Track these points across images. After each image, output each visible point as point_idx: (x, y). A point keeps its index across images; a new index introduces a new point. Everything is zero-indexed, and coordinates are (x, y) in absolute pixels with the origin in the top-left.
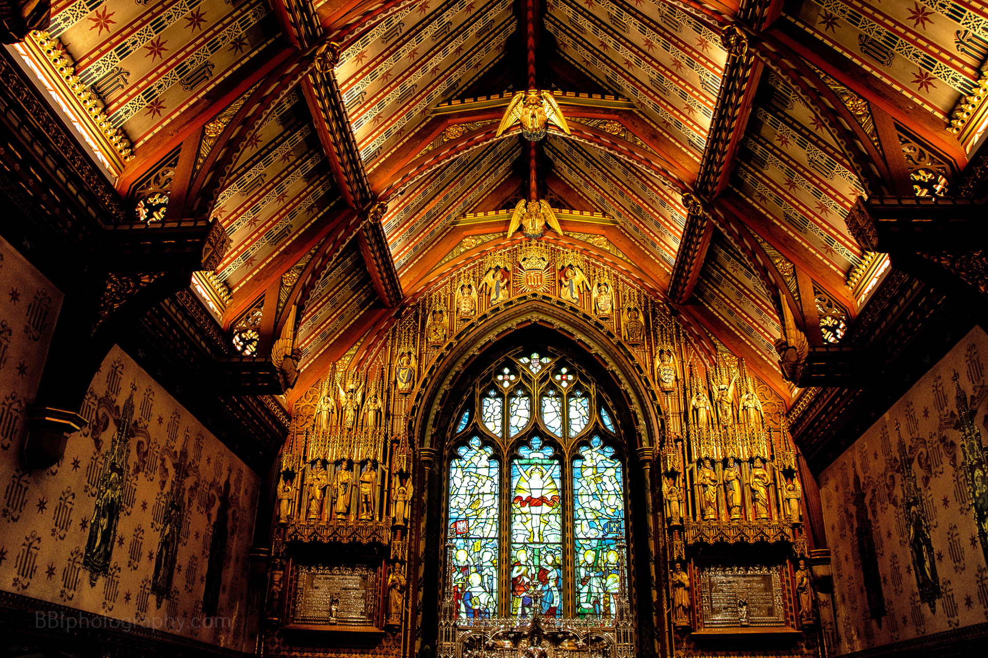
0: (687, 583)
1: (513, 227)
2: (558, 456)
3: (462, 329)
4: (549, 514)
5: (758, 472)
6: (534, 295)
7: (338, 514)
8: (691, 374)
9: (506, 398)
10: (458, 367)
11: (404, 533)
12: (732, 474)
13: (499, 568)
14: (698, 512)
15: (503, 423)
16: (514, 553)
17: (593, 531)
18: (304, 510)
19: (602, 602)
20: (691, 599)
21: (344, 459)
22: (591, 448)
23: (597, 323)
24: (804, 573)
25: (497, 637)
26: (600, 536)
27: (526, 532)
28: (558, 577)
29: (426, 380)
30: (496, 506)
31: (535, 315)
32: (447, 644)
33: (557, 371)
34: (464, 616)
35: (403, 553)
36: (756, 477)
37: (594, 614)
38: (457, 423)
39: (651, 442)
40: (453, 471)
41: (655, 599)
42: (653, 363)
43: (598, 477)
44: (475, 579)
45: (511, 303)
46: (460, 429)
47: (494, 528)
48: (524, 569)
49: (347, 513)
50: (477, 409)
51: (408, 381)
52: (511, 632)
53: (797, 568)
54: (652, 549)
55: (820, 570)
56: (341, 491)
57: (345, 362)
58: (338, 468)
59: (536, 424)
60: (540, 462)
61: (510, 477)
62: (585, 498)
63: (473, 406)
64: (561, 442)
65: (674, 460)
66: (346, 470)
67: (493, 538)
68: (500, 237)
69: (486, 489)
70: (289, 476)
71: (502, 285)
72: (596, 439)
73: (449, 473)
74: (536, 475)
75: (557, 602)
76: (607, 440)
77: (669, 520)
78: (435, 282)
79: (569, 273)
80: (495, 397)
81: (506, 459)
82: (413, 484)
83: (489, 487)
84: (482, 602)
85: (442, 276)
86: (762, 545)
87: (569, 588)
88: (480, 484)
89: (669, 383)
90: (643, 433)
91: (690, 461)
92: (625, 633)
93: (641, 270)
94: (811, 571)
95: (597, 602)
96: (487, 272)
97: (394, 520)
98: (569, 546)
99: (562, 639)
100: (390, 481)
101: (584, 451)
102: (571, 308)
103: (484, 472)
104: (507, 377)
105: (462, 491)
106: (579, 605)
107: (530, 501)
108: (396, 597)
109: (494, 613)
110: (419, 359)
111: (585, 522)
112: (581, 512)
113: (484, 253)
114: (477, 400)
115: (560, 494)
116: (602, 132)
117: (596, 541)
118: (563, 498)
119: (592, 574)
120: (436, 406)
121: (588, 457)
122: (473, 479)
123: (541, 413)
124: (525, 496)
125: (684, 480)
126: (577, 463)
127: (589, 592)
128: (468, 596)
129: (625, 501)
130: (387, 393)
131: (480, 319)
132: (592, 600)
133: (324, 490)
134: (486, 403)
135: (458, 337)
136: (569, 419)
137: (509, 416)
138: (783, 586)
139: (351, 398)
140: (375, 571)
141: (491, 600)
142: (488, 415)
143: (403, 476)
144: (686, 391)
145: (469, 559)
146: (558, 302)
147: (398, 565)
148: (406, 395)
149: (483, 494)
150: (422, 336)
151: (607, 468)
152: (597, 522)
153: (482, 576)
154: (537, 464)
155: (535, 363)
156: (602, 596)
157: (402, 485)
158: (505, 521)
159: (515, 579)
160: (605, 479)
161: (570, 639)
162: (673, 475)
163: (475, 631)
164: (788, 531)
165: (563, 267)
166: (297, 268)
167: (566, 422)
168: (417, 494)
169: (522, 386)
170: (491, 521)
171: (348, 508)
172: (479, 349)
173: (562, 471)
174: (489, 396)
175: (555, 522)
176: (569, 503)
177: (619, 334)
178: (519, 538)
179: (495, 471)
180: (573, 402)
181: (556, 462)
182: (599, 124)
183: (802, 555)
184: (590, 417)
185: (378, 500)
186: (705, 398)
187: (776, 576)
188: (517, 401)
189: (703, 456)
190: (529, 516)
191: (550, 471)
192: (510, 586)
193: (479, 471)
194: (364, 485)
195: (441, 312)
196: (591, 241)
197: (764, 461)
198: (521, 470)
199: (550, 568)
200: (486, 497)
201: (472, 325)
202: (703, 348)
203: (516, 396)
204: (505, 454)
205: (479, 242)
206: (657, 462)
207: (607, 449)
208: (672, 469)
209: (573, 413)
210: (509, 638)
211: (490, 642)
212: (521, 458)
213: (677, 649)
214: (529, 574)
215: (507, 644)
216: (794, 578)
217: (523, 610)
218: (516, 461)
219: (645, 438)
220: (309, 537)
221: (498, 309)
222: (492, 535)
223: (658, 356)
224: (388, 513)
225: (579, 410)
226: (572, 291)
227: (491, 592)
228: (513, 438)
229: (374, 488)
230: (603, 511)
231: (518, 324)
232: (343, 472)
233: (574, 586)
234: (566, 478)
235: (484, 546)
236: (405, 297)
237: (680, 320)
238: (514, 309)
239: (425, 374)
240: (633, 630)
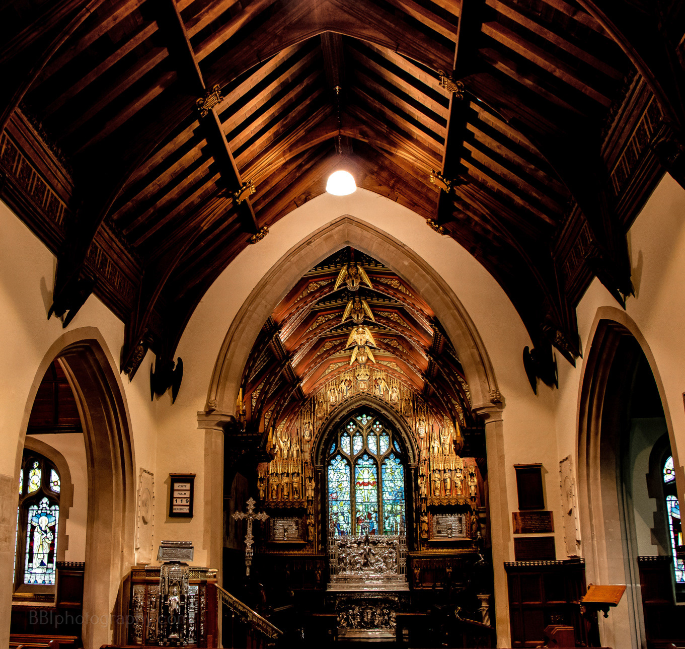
0: (427, 521)
1: (353, 359)
2: (375, 463)
3: (332, 410)
4: (372, 489)
5: (458, 475)
6: (363, 393)
7: (285, 496)
8: (432, 430)
9: (352, 437)
10: (330, 428)
11: (312, 503)
12: (447, 476)
13: (351, 513)
14: (432, 492)
15: (351, 449)
16: (357, 506)
17: (391, 496)
18: (270, 495)
19: (394, 527)
20: (428, 528)
21: (285, 473)
22: (390, 459)
23: (391, 406)
24: (475, 517)
25: (351, 543)
26: (394, 499)
27: (362, 498)
28: (376, 517)
29: (317, 435)
30: (349, 486)
31: (364, 401)
32: (332, 547)
33: (374, 423)
34: (337, 534)
35: (313, 511)
36: (457, 477)
37: (391, 532)
38: (330, 449)
39: (414, 461)
40: (330, 471)
41: (415, 527)
42: (416, 425)
43: (392, 473)
44: (341, 518)
45: (353, 397)
46: (332, 452)
47: (348, 496)
48: (361, 513)
49: (288, 496)
50: (339, 443)
51: (309, 436)
52: (357, 541)
53: (472, 514)
54: (414, 506)
55: (482, 515)
56: (285, 487)
57: (281, 427)
58: (283, 476)
59: (365, 450)
60: (367, 466)
61: (354, 473)
62: (387, 482)
63: (337, 442)
64: (376, 457)
65: (423, 470)
66: (286, 477)
67: (348, 501)
68: (347, 364)
69: (344, 479)
70: (262, 480)
71: (348, 388)
72: (392, 455)
73: (328, 472)
74: (366, 472)
75: (376, 527)
76: (397, 455)
77: (421, 495)
78: (318, 387)
79: (379, 382)
80: (347, 436)
81: (353, 466)
82: (315, 481)
83: (346, 477)
84: (344, 527)
85: (321, 384)
86: (457, 506)
87: (380, 522)
88: (341, 477)
89: (423, 434)
90: (411, 456)
91: (430, 471)
92: (402, 541)
93: (411, 380)
94: (478, 516)
95: (392, 526)
96: (342, 382)
97: (308, 497)
98: (380, 504)
99: (377, 543)
100: (305, 481)
101: (387, 461)
102: (380, 399)
103: (343, 471)
104: (352, 427)
105: (334, 480)
106: (385, 528)
107: (364, 484)
108: (311, 529)
109: (350, 532)
110: (313, 425)
111: (387, 493)
112: (385, 488)
113: (339, 373)
114: (339, 439)
115: (376, 480)
116: (389, 345)
117: (392, 501)
118: (378, 482)
119: (390, 515)
120: (322, 446)
121: (388, 464)
122: (339, 474)
123: (367, 444)
124: (361, 481)
125: (427, 478)
126: (384, 467)
127: (389, 523)
128: (338, 525)
129: (404, 483)
130: (300, 441)
131: (339, 405)
132: (390, 526)
133: (277, 486)
134: (343, 439)
135: (330, 415)
136: (380, 446)
137: (353, 445)
138: (466, 522)
139: (286, 445)
140: (301, 519)
141: (348, 527)
142: (344, 445)
143: (310, 479)
144: (430, 438)
145: (338, 510)
146: (374, 396)
147: (311, 516)
148: (308, 442)
149: (343, 481)
150: (314, 414)
151: (397, 468)
152: (392, 492)
153: (344, 517)
154: (366, 467)
155: (364, 419)
156: (394, 524)
157: (310, 482)
158: (353, 493)
159: (358, 518)
160: (396, 473)
161: (380, 543)
162: (423, 476)
163: (342, 541)
164: (468, 500)
165: (376, 379)
166: (270, 410)
167: (378, 447)
168: (317, 485)
169: (359, 431)
170: (347, 493)
171: (289, 493)
172: (339, 419)
173: (377, 470)
174: (344, 436)
175: (375, 493)
176: (380, 485)
177: (401, 411)
178: (359, 500)
179: (348, 471)
180: (382, 438)
181: (375, 466)
182: (389, 341)
183: (474, 509)
184: (389, 445)
185: (301, 489)
186: (437, 442)
187: (463, 517)
188: (356, 438)
189: (435, 469)
190: (363, 491)
191: (372, 470)
192: (356, 521)
193: (341, 471)
194: (295, 483)
195: (322, 402)
196: (389, 365)
197: (461, 470)
198: (359, 470)
199: (372, 513)
200: (345, 482)
201: (336, 408)
202: (438, 418)
203: (356, 436)
204: (352, 464)
205: (337, 366)
206: (417, 470)
207: (397, 460)
208: (422, 474)
209: (382, 443)
210: (356, 543)
211: (349, 545)
212: (359, 465)
213: (423, 547)
214: (364, 516)
215: (355, 545)
216: (470, 519)
217: (362, 530)
218: (357, 466)
219: (412, 459)
220: (274, 506)
221: (347, 400)
222: (348, 499)
223: (418, 422)
224: (305, 495)
225: (384, 442)
226: (380, 391)
227: (348, 523)
228: (355, 456)
229: (299, 485)
230: (395, 488)
231: (356, 406)
232: (285, 478)
233: (382, 520)
234: (379, 474)
235: (344, 504)
236: (305, 396)
237: (429, 404)
238: (354, 400)
239: (316, 432)
240: (405, 539)
